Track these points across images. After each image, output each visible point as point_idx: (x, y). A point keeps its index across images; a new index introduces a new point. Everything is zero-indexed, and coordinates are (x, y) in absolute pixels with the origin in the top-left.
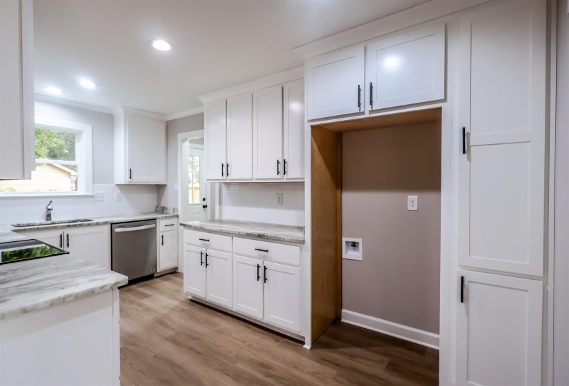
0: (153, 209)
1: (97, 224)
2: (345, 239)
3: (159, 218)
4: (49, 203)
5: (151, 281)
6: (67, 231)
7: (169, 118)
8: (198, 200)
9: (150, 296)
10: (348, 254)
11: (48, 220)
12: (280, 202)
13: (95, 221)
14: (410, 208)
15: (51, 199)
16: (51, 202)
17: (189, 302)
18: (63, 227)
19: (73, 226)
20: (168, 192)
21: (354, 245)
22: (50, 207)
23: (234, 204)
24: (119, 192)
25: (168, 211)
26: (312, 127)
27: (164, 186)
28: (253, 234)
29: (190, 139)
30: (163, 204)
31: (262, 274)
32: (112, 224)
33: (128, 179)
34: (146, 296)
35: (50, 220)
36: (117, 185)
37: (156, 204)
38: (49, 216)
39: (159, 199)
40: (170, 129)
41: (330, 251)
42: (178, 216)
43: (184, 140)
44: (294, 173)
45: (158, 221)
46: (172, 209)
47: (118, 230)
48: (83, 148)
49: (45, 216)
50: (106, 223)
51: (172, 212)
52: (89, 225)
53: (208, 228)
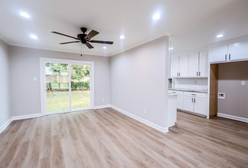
2: (218, 93)
10: (220, 97)
12: (196, 83)
14: (242, 84)
21: (222, 95)
23: (179, 84)
26: (210, 64)
31: (194, 101)
41: (214, 97)
44: (203, 75)
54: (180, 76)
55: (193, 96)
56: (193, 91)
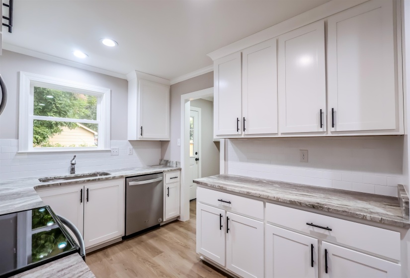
0: (158, 162)
1: (114, 178)
3: (166, 172)
4: (73, 157)
5: (158, 230)
6: (87, 186)
7: (173, 82)
8: (192, 154)
9: (161, 252)
11: (72, 173)
12: (305, 160)
13: (113, 175)
15: (75, 154)
16: (75, 156)
17: (202, 263)
18: (84, 182)
19: (93, 180)
20: (172, 147)
22: (73, 162)
24: (131, 147)
25: (171, 164)
27: (168, 142)
28: (300, 203)
29: (191, 99)
30: (166, 158)
32: (126, 178)
33: (139, 136)
34: (157, 252)
35: (74, 173)
36: (129, 141)
37: (160, 158)
38: (73, 170)
39: (163, 152)
40: (173, 92)
42: (180, 169)
43: (187, 101)
45: (164, 174)
46: (174, 162)
47: (131, 183)
48: (103, 109)
49: (70, 170)
50: (121, 177)
51: (175, 165)
52: (107, 179)
53: (229, 188)
54: (246, 132)
55: (312, 234)
56: (315, 208)
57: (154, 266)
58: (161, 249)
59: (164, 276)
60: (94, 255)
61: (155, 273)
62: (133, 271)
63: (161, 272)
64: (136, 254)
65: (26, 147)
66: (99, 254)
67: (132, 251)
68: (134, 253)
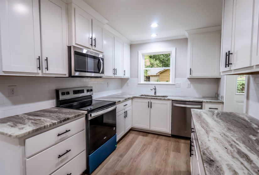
0: (214, 95)
1: (164, 99)
6: (151, 100)
9: (179, 152)
16: (155, 86)
18: (150, 98)
19: (154, 98)
20: (221, 84)
22: (152, 89)
25: (219, 97)
27: (220, 78)
30: (219, 92)
32: (172, 101)
33: (189, 75)
36: (188, 78)
38: (155, 93)
39: (218, 88)
45: (203, 104)
46: (221, 96)
50: (169, 99)
52: (161, 99)
57: (168, 155)
58: (181, 151)
59: (165, 161)
60: (154, 135)
61: (163, 157)
62: (157, 150)
63: (166, 159)
64: (168, 145)
65: (140, 81)
66: (156, 136)
67: (168, 143)
68: (168, 144)
